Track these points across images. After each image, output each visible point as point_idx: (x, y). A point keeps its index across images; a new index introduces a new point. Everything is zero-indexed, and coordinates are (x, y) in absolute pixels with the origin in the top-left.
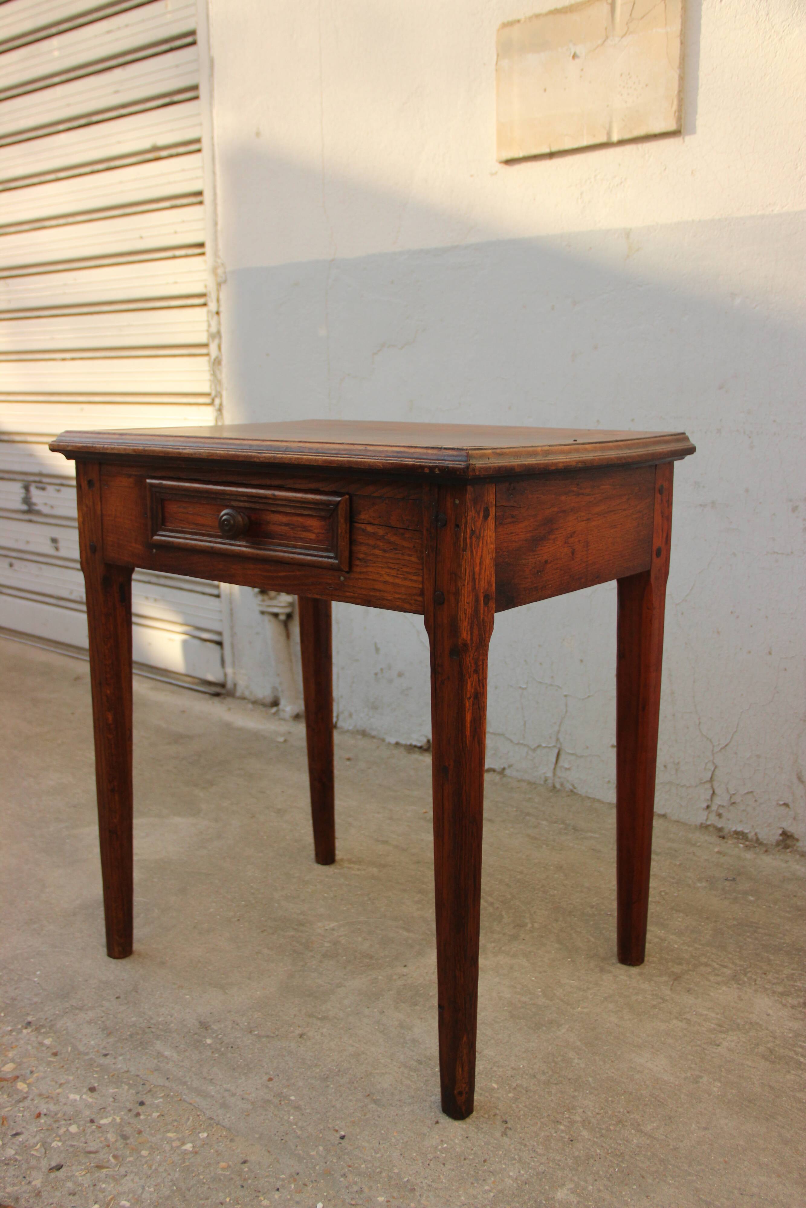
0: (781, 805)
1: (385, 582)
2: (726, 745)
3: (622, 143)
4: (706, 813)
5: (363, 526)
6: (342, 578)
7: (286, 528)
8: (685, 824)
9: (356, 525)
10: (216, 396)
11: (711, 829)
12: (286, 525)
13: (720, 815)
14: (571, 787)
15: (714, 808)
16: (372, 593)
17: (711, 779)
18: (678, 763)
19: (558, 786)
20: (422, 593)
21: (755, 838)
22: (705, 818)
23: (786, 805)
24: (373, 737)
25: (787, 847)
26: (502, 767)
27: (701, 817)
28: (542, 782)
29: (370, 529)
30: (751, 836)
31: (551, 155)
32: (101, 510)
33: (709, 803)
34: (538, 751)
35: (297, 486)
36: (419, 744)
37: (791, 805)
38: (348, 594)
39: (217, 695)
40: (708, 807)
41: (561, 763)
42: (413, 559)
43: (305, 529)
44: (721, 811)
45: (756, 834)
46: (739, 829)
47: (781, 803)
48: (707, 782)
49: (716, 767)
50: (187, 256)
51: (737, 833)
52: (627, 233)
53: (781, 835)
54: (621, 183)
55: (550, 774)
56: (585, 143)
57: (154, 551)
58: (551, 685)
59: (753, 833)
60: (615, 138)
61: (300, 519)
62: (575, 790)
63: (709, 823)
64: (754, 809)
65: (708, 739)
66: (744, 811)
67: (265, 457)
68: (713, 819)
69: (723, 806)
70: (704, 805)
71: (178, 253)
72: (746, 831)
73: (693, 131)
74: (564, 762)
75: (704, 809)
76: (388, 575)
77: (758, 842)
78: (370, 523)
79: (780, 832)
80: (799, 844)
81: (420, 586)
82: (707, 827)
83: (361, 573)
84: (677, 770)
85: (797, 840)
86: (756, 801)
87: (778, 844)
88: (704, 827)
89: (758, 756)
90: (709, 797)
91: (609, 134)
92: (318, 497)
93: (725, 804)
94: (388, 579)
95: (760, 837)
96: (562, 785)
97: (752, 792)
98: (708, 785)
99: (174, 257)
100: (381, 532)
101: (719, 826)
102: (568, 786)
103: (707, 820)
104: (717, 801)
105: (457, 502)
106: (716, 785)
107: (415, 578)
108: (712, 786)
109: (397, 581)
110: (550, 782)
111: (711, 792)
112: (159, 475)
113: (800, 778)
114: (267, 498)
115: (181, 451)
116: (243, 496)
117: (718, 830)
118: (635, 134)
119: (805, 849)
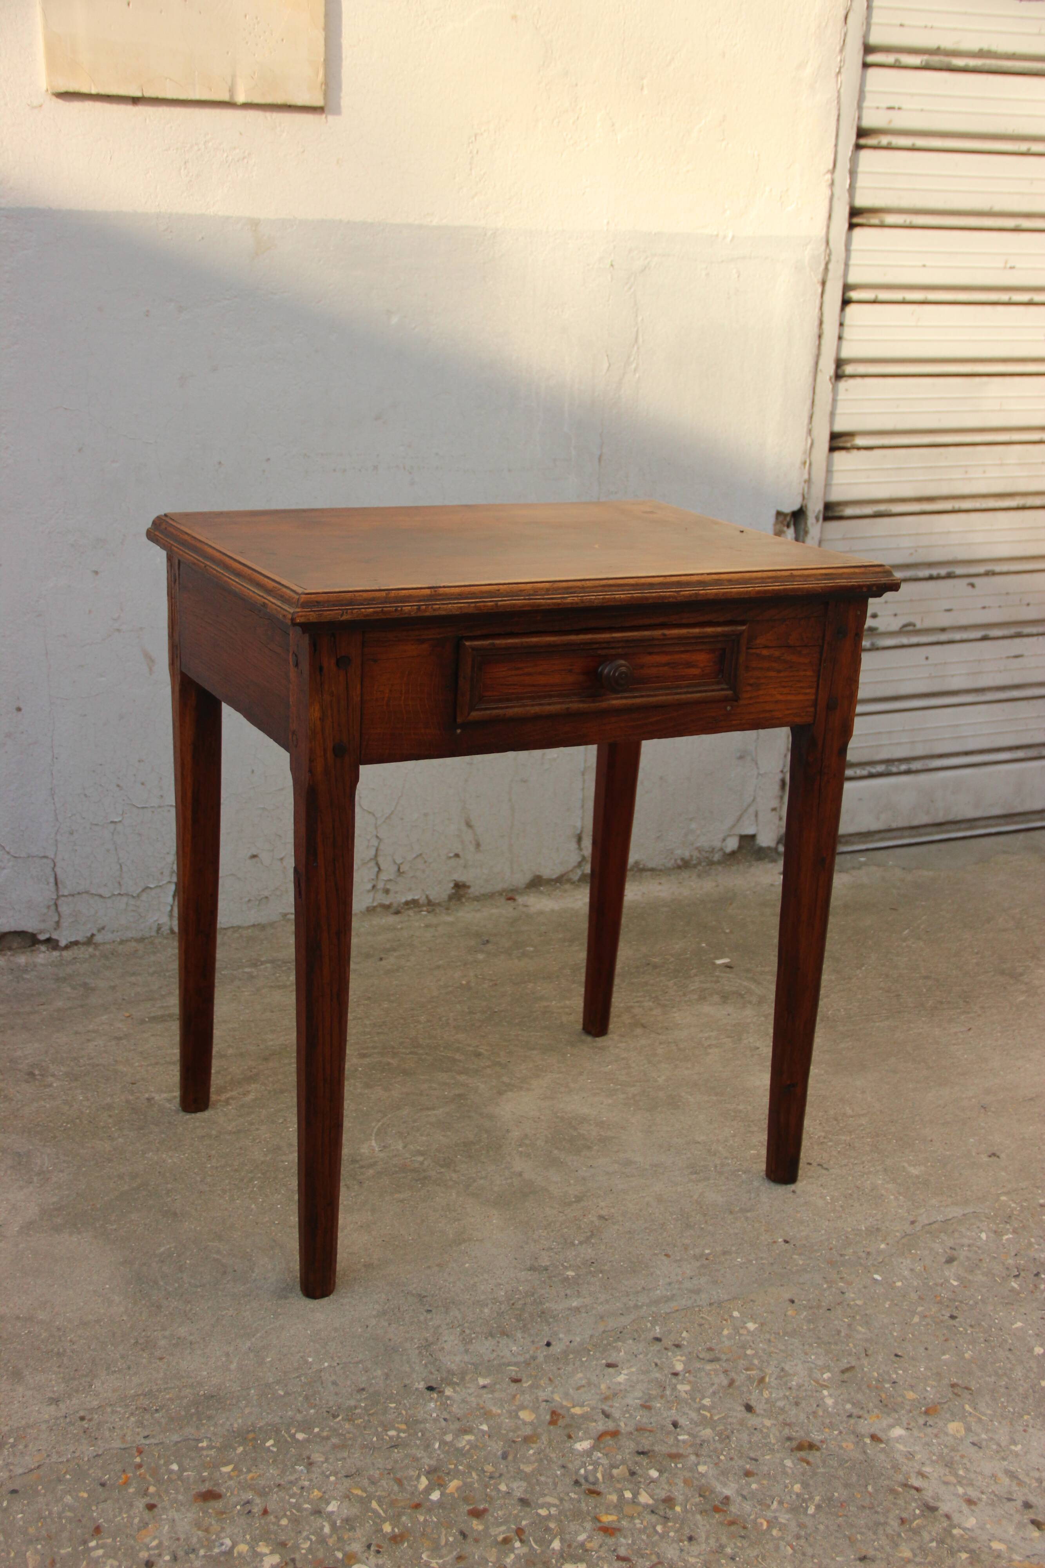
0: (450, 858)
1: (776, 702)
2: (392, 813)
3: (249, 106)
4: (371, 894)
5: (758, 651)
6: (729, 708)
7: (666, 668)
11: (379, 909)
13: (387, 891)
15: (380, 885)
16: (761, 716)
17: (376, 856)
20: (815, 704)
21: (426, 902)
22: (371, 900)
23: (456, 855)
25: (459, 898)
26: (89, 935)
28: (154, 933)
29: (765, 652)
30: (423, 900)
31: (135, 101)
33: (374, 882)
34: (144, 897)
35: (684, 621)
37: (461, 854)
38: (734, 722)
40: (374, 887)
42: (808, 673)
43: (689, 665)
44: (388, 887)
45: (427, 897)
46: (410, 898)
47: (451, 855)
48: (371, 859)
49: (380, 841)
51: (407, 903)
52: (255, 223)
53: (453, 888)
54: (244, 158)
56: (197, 96)
57: (459, 730)
59: (424, 897)
60: (241, 99)
61: (684, 656)
63: (375, 904)
64: (424, 871)
65: (370, 812)
66: (412, 877)
67: (683, 595)
68: (382, 898)
69: (390, 880)
70: (369, 886)
72: (416, 898)
73: (337, 111)
75: (369, 891)
76: (781, 694)
77: (431, 905)
78: (766, 647)
79: (452, 885)
80: (471, 891)
82: (374, 908)
83: (751, 698)
85: (469, 887)
86: (425, 862)
87: (450, 898)
88: (371, 910)
89: (426, 815)
90: (374, 877)
91: (232, 91)
92: (719, 629)
93: (392, 877)
94: (779, 697)
95: (431, 898)
97: (421, 855)
98: (372, 864)
100: (777, 653)
101: (387, 903)
103: (373, 900)
104: (384, 876)
105: (859, 613)
106: (381, 860)
107: (808, 691)
108: (377, 864)
109: (790, 698)
110: (165, 929)
111: (376, 869)
112: (479, 633)
113: (469, 825)
114: (653, 639)
115: (559, 601)
116: (619, 642)
117: (387, 907)
118: (269, 100)
119: (477, 894)
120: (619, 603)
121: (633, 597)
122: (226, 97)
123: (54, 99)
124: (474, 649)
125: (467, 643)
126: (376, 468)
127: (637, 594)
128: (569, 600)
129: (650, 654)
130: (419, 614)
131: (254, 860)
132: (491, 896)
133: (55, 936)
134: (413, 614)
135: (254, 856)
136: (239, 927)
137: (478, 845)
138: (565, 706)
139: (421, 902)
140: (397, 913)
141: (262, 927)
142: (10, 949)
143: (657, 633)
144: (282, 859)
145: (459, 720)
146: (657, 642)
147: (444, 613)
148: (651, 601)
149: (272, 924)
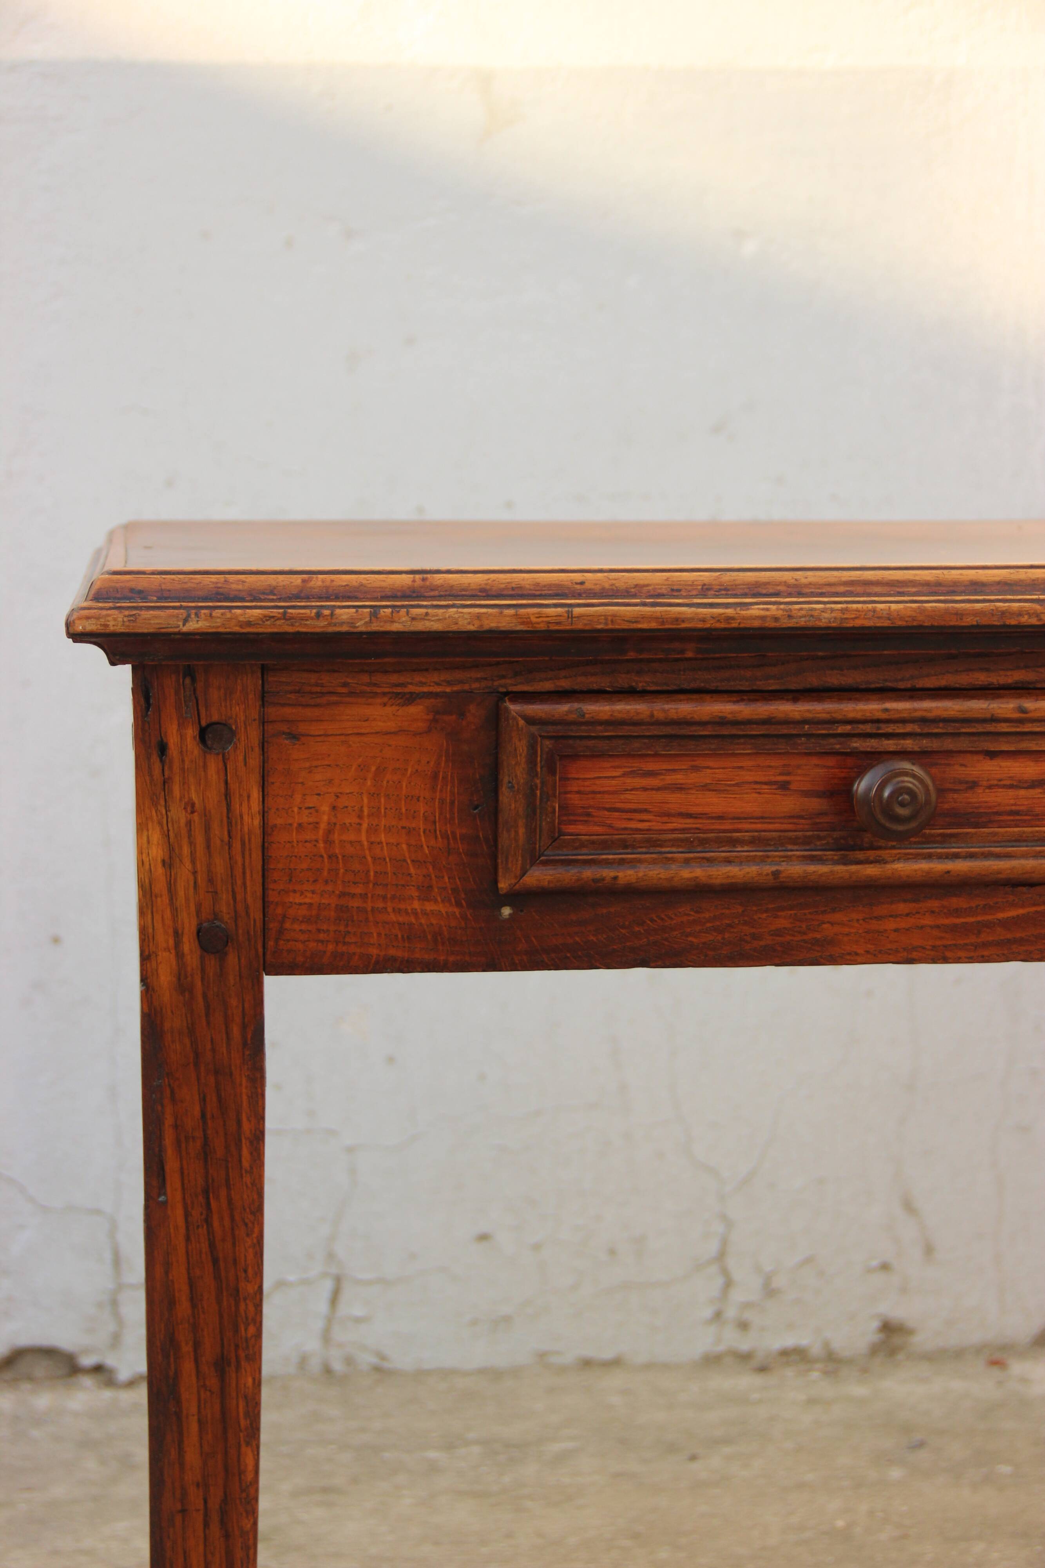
0: (872, 1270)
2: (750, 1175)
4: (713, 1329)
8: (665, 1366)
11: (728, 1359)
13: (744, 1326)
14: (374, 1360)
15: (731, 1313)
17: (721, 1256)
19: (338, 1366)
21: (822, 1353)
22: (712, 1341)
23: (885, 1267)
25: (892, 1352)
27: (701, 1342)
30: (816, 1350)
37: (893, 1264)
40: (718, 1316)
41: (344, 1309)
44: (746, 1316)
45: (825, 1344)
46: (789, 1343)
47: (874, 1263)
48: (710, 1261)
49: (729, 1226)
51: (785, 1353)
52: (484, 78)
53: (878, 1331)
55: (313, 1345)
57: (512, 911)
59: (818, 1344)
62: (386, 1365)
63: (721, 1348)
64: (818, 1292)
65: (708, 1169)
66: (795, 1302)
68: (732, 1339)
69: (751, 1305)
70: (708, 1312)
72: (804, 1342)
74: (352, 1307)
75: (708, 1323)
77: (832, 1361)
79: (875, 1324)
80: (915, 1339)
82: (717, 1358)
84: (639, 1254)
85: (911, 1332)
86: (821, 1274)
87: (874, 1350)
88: (712, 1361)
89: (821, 1181)
90: (717, 1294)
93: (753, 1299)
95: (833, 1346)
96: (349, 1361)
97: (811, 1259)
98: (714, 1269)
101: (746, 1348)
102: (366, 1359)
103: (717, 1341)
104: (738, 1296)
106: (731, 1263)
108: (725, 1272)
110: (315, 1365)
111: (719, 1281)
112: (548, 686)
113: (909, 1207)
114: (994, 720)
115: (730, 611)
116: (903, 721)
117: (744, 1357)
119: (929, 1347)
120: (886, 623)
121: (922, 611)
124: (531, 721)
125: (514, 708)
127: (933, 605)
128: (755, 611)
129: (992, 755)
130: (375, 627)
131: (484, 1244)
132: (958, 1354)
133: (110, 1361)
134: (361, 626)
135: (483, 1237)
137: (929, 1250)
138: (769, 869)
139: (812, 1352)
140: (763, 1369)
141: (494, 1374)
142: (30, 1378)
143: (1005, 707)
144: (537, 1247)
145: (503, 885)
146: (1004, 728)
147: (436, 626)
148: (969, 621)
149: (515, 1372)
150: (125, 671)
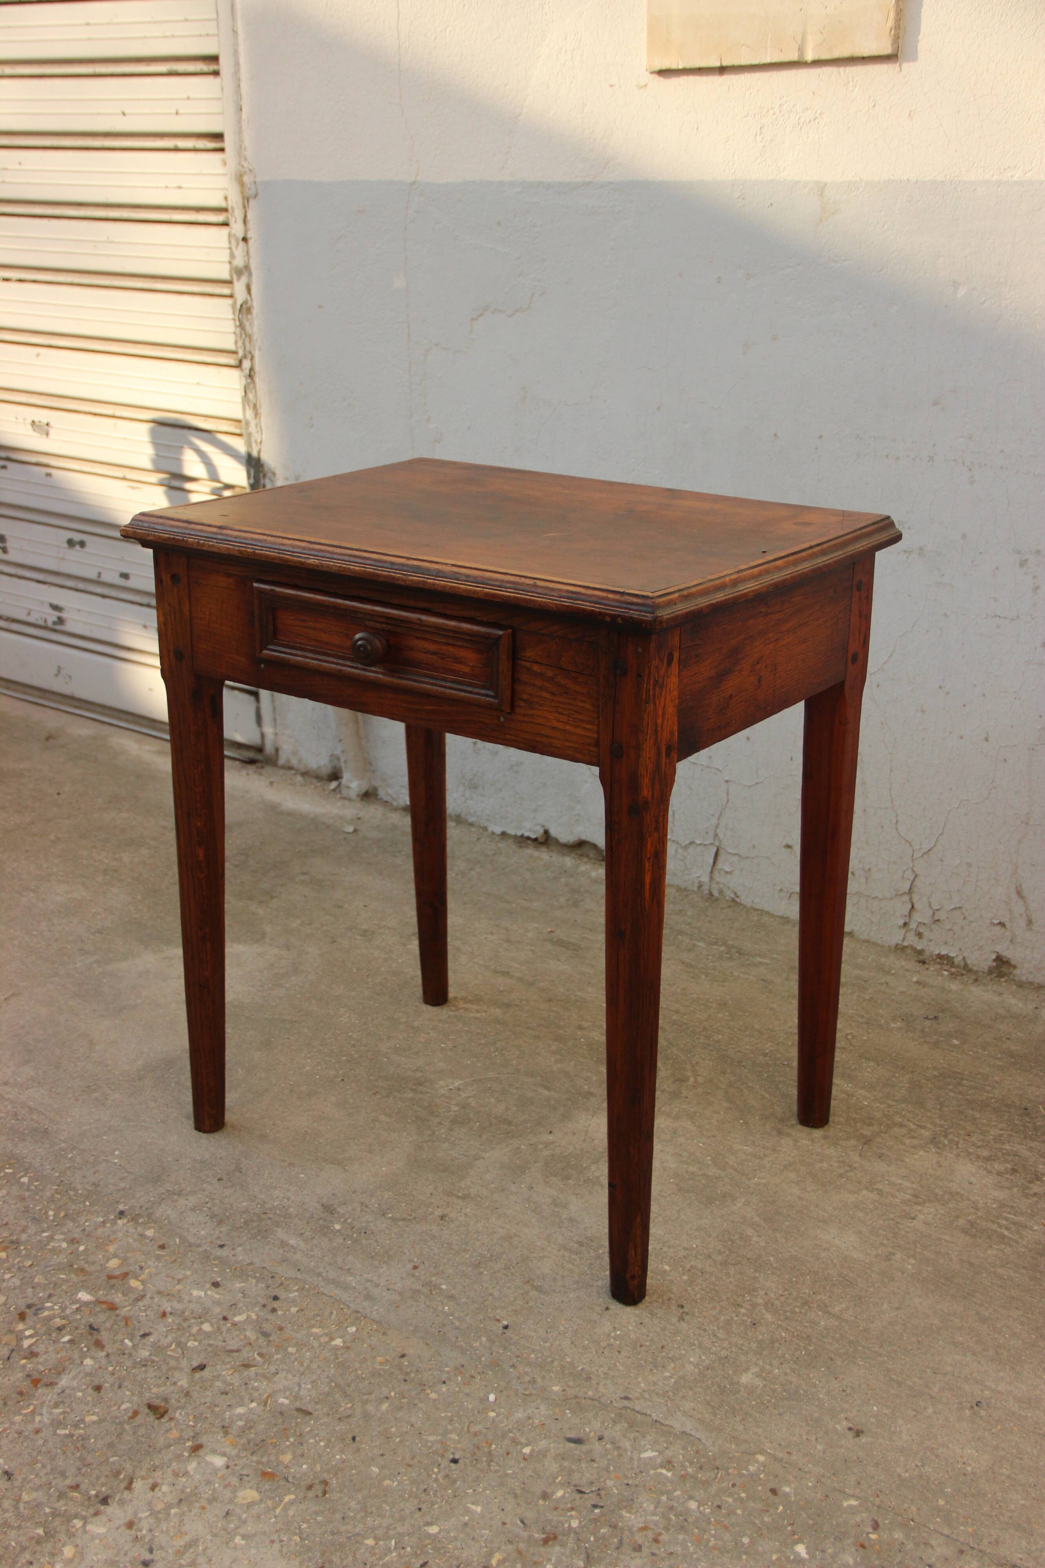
0: (995, 925)
1: (553, 728)
2: (930, 850)
3: (817, 63)
4: (903, 931)
5: (528, 664)
6: (502, 719)
7: (434, 657)
8: (875, 944)
9: (519, 662)
10: (245, 357)
11: (909, 951)
12: (434, 653)
13: (920, 935)
14: (733, 896)
15: (913, 925)
16: (538, 739)
17: (910, 891)
18: (869, 870)
19: (716, 893)
20: (597, 744)
21: (962, 964)
22: (902, 938)
23: (1001, 924)
24: (472, 825)
25: (1001, 975)
27: (896, 937)
28: (695, 889)
29: (536, 668)
31: (722, 70)
32: (190, 611)
33: (907, 920)
34: (691, 850)
35: (449, 612)
36: (533, 836)
37: (1008, 925)
38: (509, 737)
39: (252, 762)
40: (905, 924)
41: (719, 865)
42: (587, 706)
43: (457, 660)
44: (921, 930)
45: (964, 958)
46: (943, 952)
47: (996, 922)
48: (905, 893)
49: (916, 876)
50: (195, 150)
51: (940, 957)
52: (821, 188)
53: (994, 960)
54: (815, 119)
55: (705, 879)
56: (768, 60)
57: (262, 666)
58: (708, 767)
59: (960, 958)
60: (809, 57)
61: (452, 649)
62: (738, 900)
63: (905, 944)
64: (962, 928)
65: (907, 841)
66: (949, 930)
67: (412, 580)
68: (911, 940)
69: (924, 924)
70: (901, 922)
71: (182, 143)
72: (952, 955)
74: (724, 864)
75: (900, 927)
76: (558, 721)
77: (966, 969)
78: (537, 662)
79: (994, 956)
80: (1017, 972)
81: (595, 736)
82: (904, 948)
83: (524, 715)
84: (867, 878)
85: (1015, 967)
86: (964, 918)
87: (990, 971)
88: (900, 949)
89: (969, 865)
90: (906, 913)
91: (801, 50)
92: (475, 628)
93: (926, 922)
94: (557, 724)
95: (969, 962)
96: (721, 892)
97: (960, 908)
98: (906, 898)
99: (176, 149)
100: (550, 673)
101: (919, 948)
102: (729, 894)
103: (904, 939)
104: (917, 917)
105: (640, 650)
106: (915, 898)
107: (589, 726)
108: (911, 900)
109: (568, 727)
110: (705, 888)
111: (910, 906)
112: (270, 578)
113: (1019, 893)
114: (411, 622)
115: (303, 560)
116: (381, 616)
117: (917, 953)
118: (836, 54)
119: (1024, 978)
120: (354, 575)
122: (794, 57)
123: (656, 77)
124: (260, 591)
125: (255, 585)
126: (931, 458)
127: (370, 569)
128: (311, 561)
131: (789, 850)
136: (768, 913)
137: (1030, 922)
139: (956, 961)
140: (926, 962)
142: (588, 856)
145: (257, 655)
146: (415, 626)
147: (216, 550)
150: (150, 551)
